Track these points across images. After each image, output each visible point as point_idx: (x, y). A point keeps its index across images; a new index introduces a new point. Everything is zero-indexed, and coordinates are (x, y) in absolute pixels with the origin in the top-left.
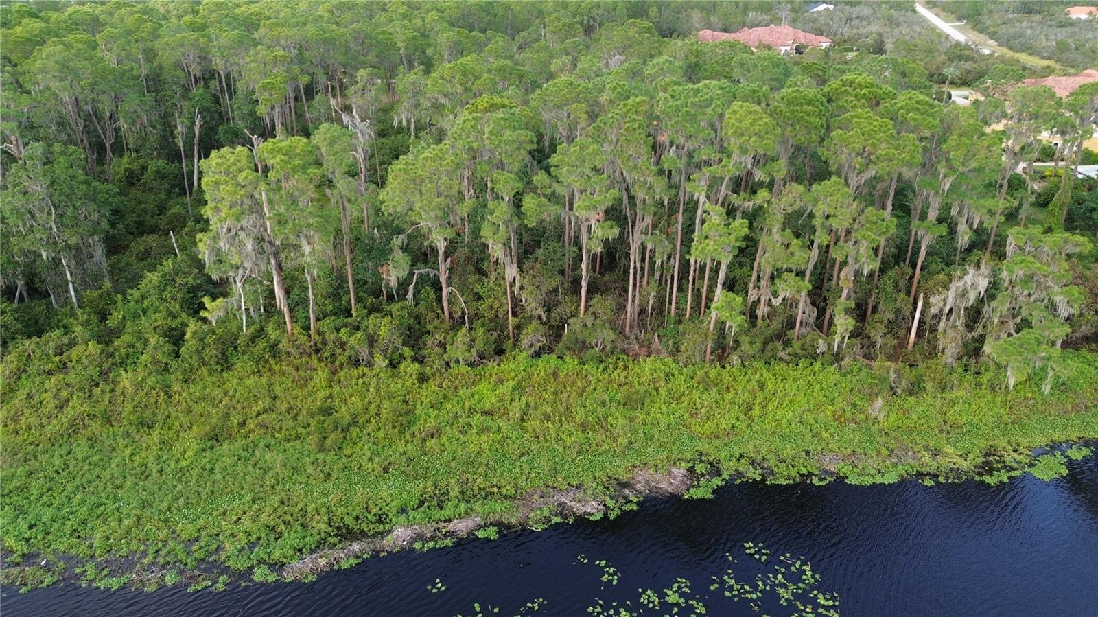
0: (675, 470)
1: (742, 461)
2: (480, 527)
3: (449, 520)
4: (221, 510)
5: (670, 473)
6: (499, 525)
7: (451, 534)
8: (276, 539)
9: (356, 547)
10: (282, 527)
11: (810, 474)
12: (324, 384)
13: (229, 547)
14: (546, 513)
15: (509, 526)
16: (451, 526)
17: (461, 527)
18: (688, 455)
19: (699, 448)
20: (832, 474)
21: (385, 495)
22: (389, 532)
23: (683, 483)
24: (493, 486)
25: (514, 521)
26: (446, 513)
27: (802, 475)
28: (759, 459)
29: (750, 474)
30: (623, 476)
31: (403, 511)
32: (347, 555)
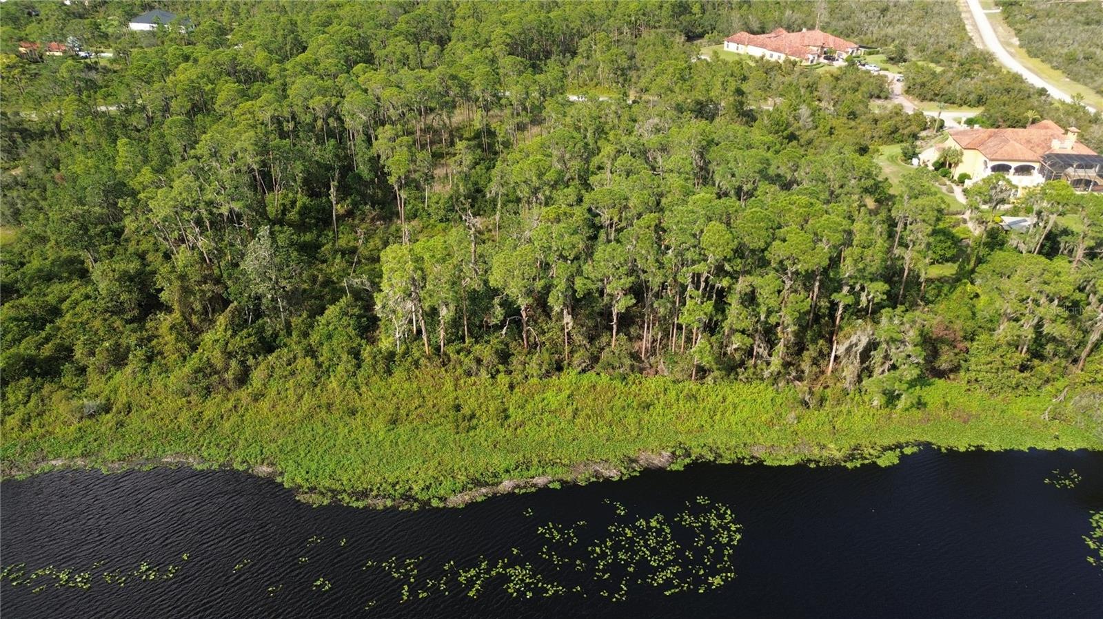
0: (664, 453)
1: (705, 448)
2: (550, 482)
3: (533, 478)
4: (407, 467)
5: (660, 454)
6: (562, 482)
7: (534, 485)
8: (440, 484)
9: (484, 490)
10: (442, 478)
11: (744, 458)
12: (452, 389)
13: (416, 488)
14: (587, 476)
15: (566, 482)
16: (534, 481)
17: (540, 481)
18: (672, 444)
19: (679, 439)
20: (757, 458)
21: (496, 462)
22: (501, 483)
23: (668, 461)
24: (557, 458)
25: (569, 479)
26: (532, 472)
27: (739, 459)
28: (714, 448)
29: (708, 457)
30: (632, 455)
31: (507, 471)
32: (480, 494)
